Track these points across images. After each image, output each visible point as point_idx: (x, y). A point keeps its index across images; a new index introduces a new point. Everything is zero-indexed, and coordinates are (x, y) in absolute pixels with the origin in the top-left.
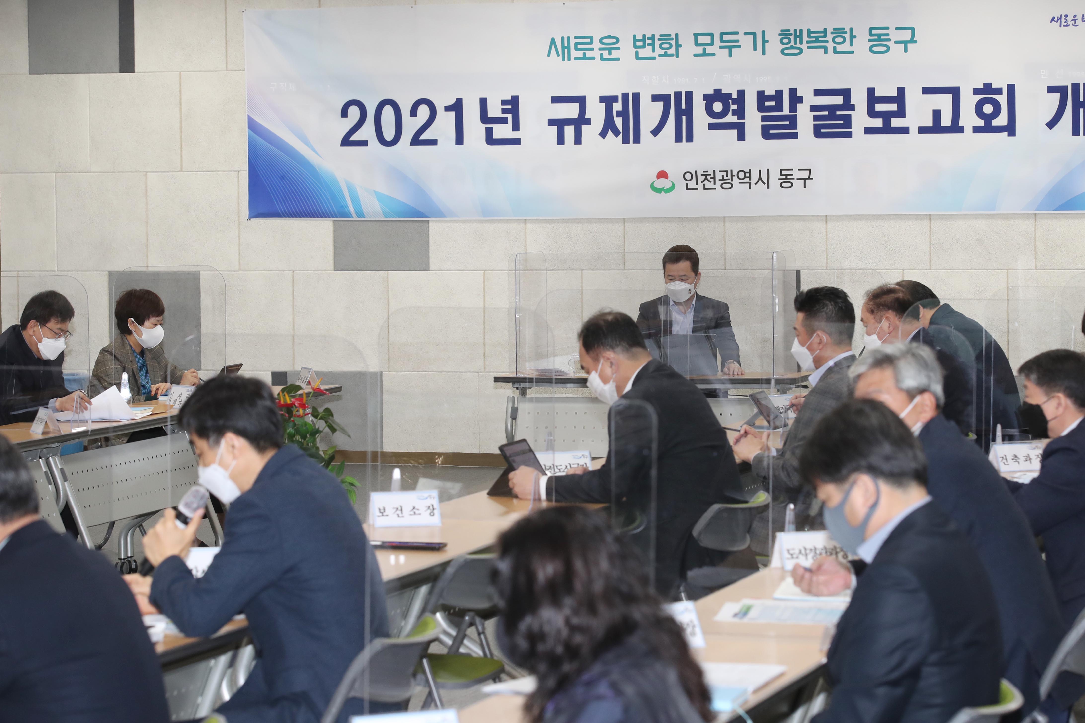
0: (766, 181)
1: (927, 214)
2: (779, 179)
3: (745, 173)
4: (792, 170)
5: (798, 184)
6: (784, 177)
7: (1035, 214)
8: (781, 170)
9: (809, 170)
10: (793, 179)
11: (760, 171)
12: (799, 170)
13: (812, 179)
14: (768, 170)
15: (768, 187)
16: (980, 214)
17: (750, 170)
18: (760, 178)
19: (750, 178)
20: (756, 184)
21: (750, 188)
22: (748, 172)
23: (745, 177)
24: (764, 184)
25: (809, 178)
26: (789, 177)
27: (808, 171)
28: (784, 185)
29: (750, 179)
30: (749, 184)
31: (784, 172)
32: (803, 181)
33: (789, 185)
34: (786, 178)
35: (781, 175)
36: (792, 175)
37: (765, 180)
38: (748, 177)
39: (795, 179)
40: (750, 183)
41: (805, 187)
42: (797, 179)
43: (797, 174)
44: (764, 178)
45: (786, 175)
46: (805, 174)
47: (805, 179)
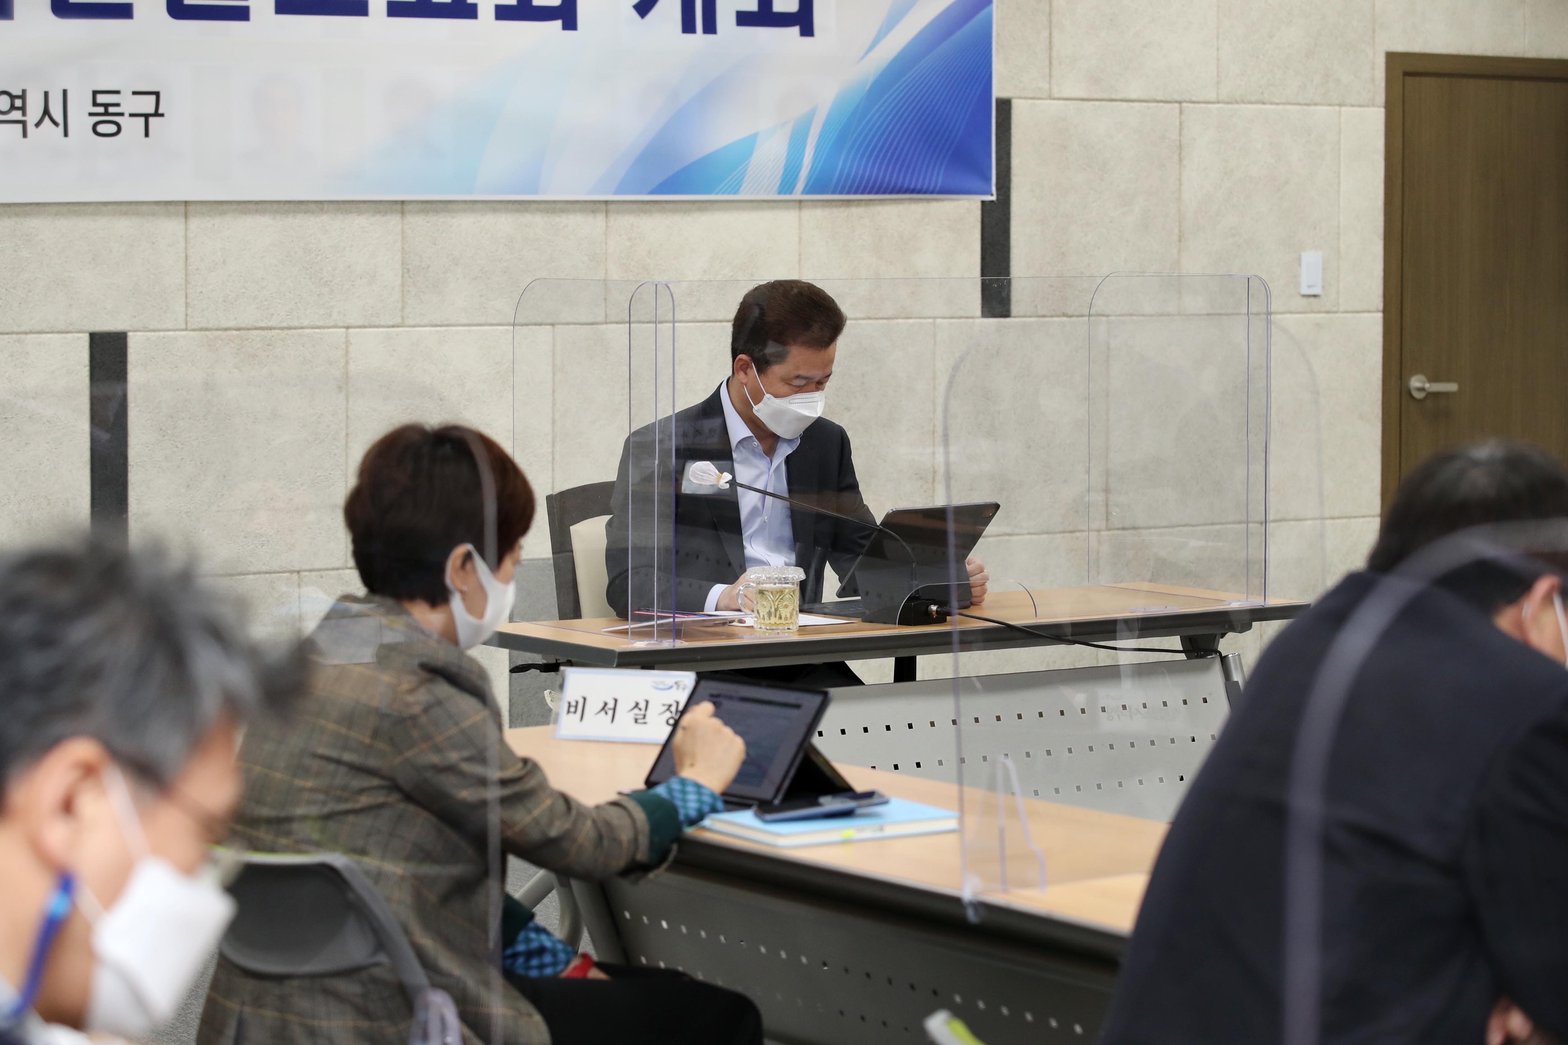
0: (59, 118)
1: (396, 202)
2: (91, 114)
3: (13, 97)
4: (118, 92)
5: (132, 127)
6: (101, 110)
7: (606, 202)
8: (95, 93)
9: (157, 94)
10: (122, 114)
11: (46, 94)
12: (135, 93)
13: (162, 115)
14: (65, 92)
15: (66, 134)
16: (501, 202)
17: (24, 91)
18: (46, 112)
19: (23, 109)
20: (38, 125)
21: (25, 135)
22: (18, 97)
23: (13, 107)
24: (56, 124)
25: (157, 114)
26: (111, 110)
27: (153, 97)
28: (101, 128)
29: (24, 114)
30: (20, 126)
31: (101, 99)
32: (142, 119)
33: (113, 129)
34: (106, 113)
35: (95, 104)
36: (118, 105)
37: (58, 116)
38: (18, 109)
39: (127, 115)
40: (24, 123)
41: (147, 134)
42: (132, 115)
43: (129, 104)
44: (57, 112)
45: (106, 106)
46: (147, 104)
47: (147, 116)
